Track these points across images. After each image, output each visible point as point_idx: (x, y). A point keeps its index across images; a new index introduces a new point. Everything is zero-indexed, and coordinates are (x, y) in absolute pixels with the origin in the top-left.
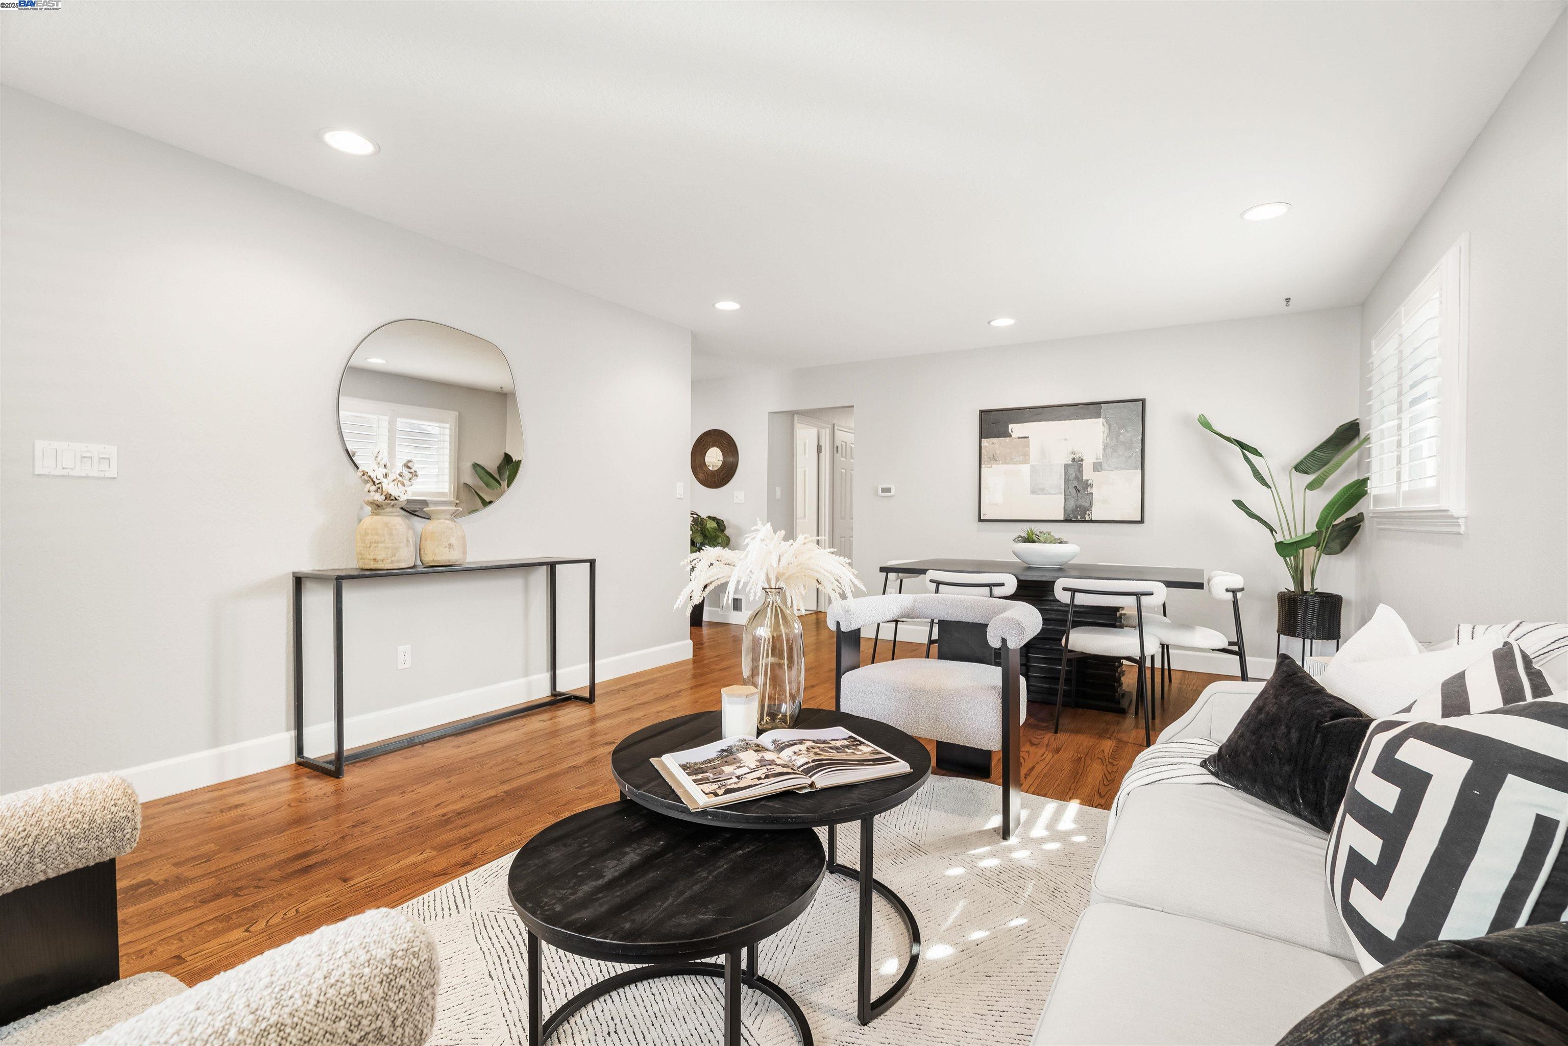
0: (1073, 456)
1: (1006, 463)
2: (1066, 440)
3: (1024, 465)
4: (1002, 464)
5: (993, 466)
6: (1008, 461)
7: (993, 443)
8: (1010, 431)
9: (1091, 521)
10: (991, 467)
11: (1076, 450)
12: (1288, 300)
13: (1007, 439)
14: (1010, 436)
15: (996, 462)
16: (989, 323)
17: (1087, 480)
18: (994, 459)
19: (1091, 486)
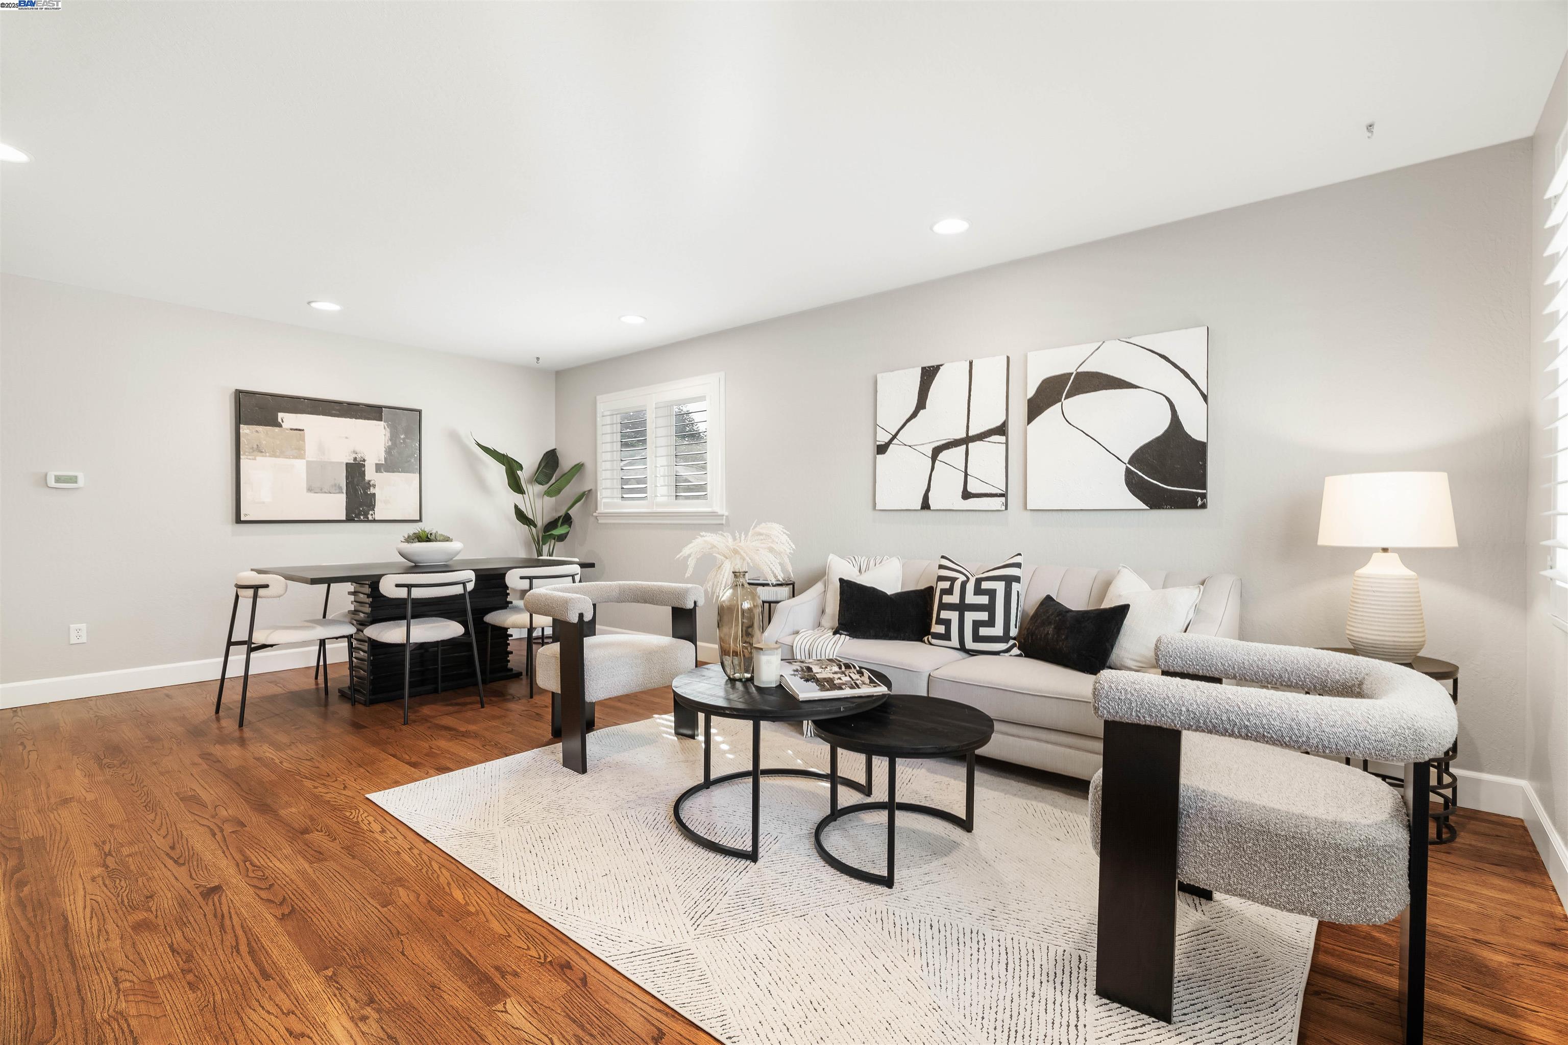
0: (355, 455)
1: (274, 455)
2: (347, 438)
3: (297, 461)
4: (270, 456)
5: (258, 458)
6: (278, 454)
7: (257, 432)
8: (280, 420)
9: (374, 521)
10: (255, 459)
11: (358, 450)
12: (538, 359)
13: (277, 429)
14: (280, 426)
15: (259, 454)
16: (309, 303)
17: (370, 481)
18: (259, 450)
19: (374, 486)
